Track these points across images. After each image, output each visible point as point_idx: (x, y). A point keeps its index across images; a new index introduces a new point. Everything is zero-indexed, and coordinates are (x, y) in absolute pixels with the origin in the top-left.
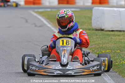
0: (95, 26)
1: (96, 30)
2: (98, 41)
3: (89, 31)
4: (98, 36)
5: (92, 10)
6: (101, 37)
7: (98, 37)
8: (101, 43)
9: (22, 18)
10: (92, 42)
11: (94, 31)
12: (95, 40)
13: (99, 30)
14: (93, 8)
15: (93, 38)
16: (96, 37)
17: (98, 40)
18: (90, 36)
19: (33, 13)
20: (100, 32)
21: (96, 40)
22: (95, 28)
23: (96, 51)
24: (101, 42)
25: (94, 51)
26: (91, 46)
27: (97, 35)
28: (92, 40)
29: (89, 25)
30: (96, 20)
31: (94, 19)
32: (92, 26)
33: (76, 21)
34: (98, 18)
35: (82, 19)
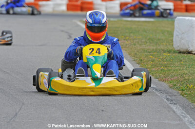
0: (178, 46)
1: (180, 52)
2: (183, 70)
3: (168, 55)
4: (182, 63)
5: (174, 21)
6: (188, 64)
9: (62, 31)
10: (172, 71)
11: (177, 54)
12: (177, 68)
13: (184, 53)
15: (174, 65)
16: (179, 63)
17: (182, 68)
18: (170, 61)
19: (79, 23)
20: (186, 55)
21: (179, 68)
22: (178, 49)
23: (178, 85)
24: (186, 72)
25: (175, 85)
26: (171, 77)
27: (181, 60)
28: (174, 68)
29: (169, 45)
30: (180, 36)
31: (177, 35)
32: (174, 46)
33: (148, 38)
34: (183, 33)
35: (158, 35)
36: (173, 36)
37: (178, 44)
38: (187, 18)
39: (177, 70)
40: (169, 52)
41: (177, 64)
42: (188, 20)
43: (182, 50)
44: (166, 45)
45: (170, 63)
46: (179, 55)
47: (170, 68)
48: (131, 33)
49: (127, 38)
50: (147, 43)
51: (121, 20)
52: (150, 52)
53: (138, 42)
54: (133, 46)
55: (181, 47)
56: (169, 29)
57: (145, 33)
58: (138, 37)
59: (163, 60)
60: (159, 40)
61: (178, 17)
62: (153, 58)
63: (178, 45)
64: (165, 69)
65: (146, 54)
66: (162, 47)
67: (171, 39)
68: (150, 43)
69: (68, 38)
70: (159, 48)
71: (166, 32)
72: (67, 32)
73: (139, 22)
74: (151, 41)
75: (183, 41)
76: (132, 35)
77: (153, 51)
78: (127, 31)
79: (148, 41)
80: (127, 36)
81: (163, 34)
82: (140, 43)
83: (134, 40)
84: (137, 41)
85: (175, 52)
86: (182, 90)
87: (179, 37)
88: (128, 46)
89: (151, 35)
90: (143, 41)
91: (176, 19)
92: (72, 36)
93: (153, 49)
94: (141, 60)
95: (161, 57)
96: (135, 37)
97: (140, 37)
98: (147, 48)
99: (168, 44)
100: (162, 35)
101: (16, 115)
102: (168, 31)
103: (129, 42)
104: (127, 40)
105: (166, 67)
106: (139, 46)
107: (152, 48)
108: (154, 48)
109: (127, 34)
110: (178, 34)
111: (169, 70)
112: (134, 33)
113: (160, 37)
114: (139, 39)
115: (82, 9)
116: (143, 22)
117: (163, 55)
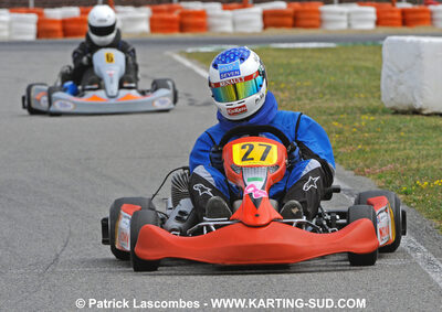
0: (392, 99)
1: (396, 112)
2: (405, 149)
3: (372, 118)
4: (402, 134)
5: (381, 46)
6: (414, 136)
7: (401, 137)
8: (414, 158)
10: (382, 152)
11: (390, 117)
12: (392, 146)
13: (404, 113)
14: (383, 39)
15: (385, 139)
16: (395, 135)
17: (402, 146)
18: (375, 131)
19: (178, 58)
20: (408, 117)
21: (396, 146)
22: (392, 104)
23: (397, 182)
24: (413, 153)
25: (391, 182)
26: (381, 165)
27: (399, 130)
28: (384, 147)
29: (374, 97)
30: (394, 78)
31: (389, 76)
32: (383, 99)
33: (326, 83)
34: (401, 72)
35: (347, 77)
37: (390, 95)
38: (409, 39)
39: (392, 150)
40: (373, 112)
41: (391, 137)
42: (411, 42)
43: (401, 108)
44: (366, 98)
45: (377, 135)
46: (398, 119)
47: (377, 147)
48: (290, 74)
49: (283, 86)
50: (324, 94)
51: (268, 49)
52: (332, 115)
53: (306, 94)
54: (296, 102)
55: (399, 101)
56: (369, 64)
57: (319, 74)
58: (305, 84)
59: (360, 129)
60: (350, 87)
61: (389, 38)
62: (341, 126)
63: (393, 96)
64: (367, 149)
65: (324, 117)
66: (357, 103)
67: (374, 84)
68: (332, 95)
70: (351, 104)
71: (364, 71)
73: (304, 50)
74: (334, 92)
75: (402, 88)
76: (291, 78)
77: (339, 111)
78: (281, 71)
79: (327, 92)
80: (281, 82)
81: (357, 73)
82: (310, 95)
83: (296, 88)
84: (304, 91)
86: (406, 193)
87: (392, 80)
88: (284, 103)
89: (332, 79)
90: (316, 91)
91: (385, 43)
93: (339, 108)
95: (357, 124)
96: (299, 83)
97: (309, 83)
98: (325, 105)
99: (369, 95)
100: (355, 76)
101: (57, 259)
102: (367, 68)
103: (287, 94)
104: (282, 90)
105: (368, 144)
106: (307, 102)
107: (336, 104)
108: (341, 105)
109: (280, 78)
110: (390, 73)
111: (376, 151)
112: (296, 74)
113: (351, 81)
114: (307, 86)
115: (183, 28)
116: (313, 50)
117: (360, 121)
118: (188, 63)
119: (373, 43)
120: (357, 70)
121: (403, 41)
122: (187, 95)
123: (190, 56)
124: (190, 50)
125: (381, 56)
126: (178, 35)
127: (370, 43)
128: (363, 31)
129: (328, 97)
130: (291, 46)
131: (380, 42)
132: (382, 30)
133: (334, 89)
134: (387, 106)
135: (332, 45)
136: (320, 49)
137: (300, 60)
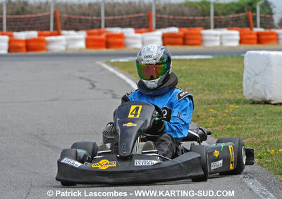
0: (251, 94)
1: (253, 103)
2: (259, 127)
3: (237, 107)
4: (257, 117)
5: (243, 57)
6: (265, 118)
7: (257, 120)
8: (265, 133)
9: (82, 78)
10: (244, 130)
11: (249, 106)
12: (251, 125)
13: (259, 103)
14: (245, 52)
15: (246, 121)
16: (253, 118)
17: (257, 126)
19: (105, 66)
20: (261, 106)
21: (253, 125)
22: (251, 97)
24: (264, 130)
27: (255, 114)
28: (245, 126)
29: (237, 92)
30: (252, 79)
31: (248, 78)
32: (244, 94)
33: (206, 83)
34: (256, 75)
35: (219, 79)
36: (242, 80)
37: (249, 91)
38: (262, 52)
39: (250, 128)
40: (238, 102)
41: (250, 120)
42: (263, 55)
43: (256, 100)
44: (233, 93)
45: (240, 118)
46: (252, 106)
47: (240, 126)
48: (182, 76)
50: (204, 90)
52: (209, 104)
53: (192, 90)
55: (255, 95)
56: (234, 70)
57: (201, 77)
58: (191, 83)
59: (229, 114)
60: (222, 85)
61: (248, 52)
62: (216, 112)
63: (251, 92)
64: (234, 127)
65: (204, 106)
66: (227, 96)
67: (239, 83)
68: (210, 91)
69: (91, 89)
70: (222, 97)
71: (232, 74)
72: (88, 80)
73: (191, 60)
74: (211, 89)
75: (258, 87)
76: (182, 80)
77: (214, 102)
79: (206, 89)
81: (226, 76)
82: (195, 91)
83: (185, 86)
84: (190, 88)
85: (245, 102)
86: (260, 158)
87: (250, 81)
89: (210, 80)
90: (198, 88)
91: (246, 55)
92: (96, 84)
93: (214, 99)
94: (198, 116)
95: (226, 111)
96: (187, 83)
97: (194, 83)
98: (206, 97)
99: (235, 91)
100: (226, 78)
102: (234, 73)
105: (234, 124)
107: (212, 97)
108: (216, 98)
110: (249, 75)
111: (239, 129)
112: (185, 77)
113: (223, 82)
114: (193, 85)
115: (108, 45)
116: (197, 60)
117: (228, 108)
118: (111, 70)
119: (237, 56)
120: (227, 74)
121: (258, 55)
122: (111, 91)
123: (113, 65)
124: (113, 60)
125: (243, 64)
126: (104, 50)
127: (235, 55)
128: (231, 47)
129: (207, 92)
130: (182, 57)
131: (243, 55)
132: (244, 47)
133: (210, 87)
134: (247, 98)
135: (210, 57)
136: (201, 60)
137: (188, 68)
